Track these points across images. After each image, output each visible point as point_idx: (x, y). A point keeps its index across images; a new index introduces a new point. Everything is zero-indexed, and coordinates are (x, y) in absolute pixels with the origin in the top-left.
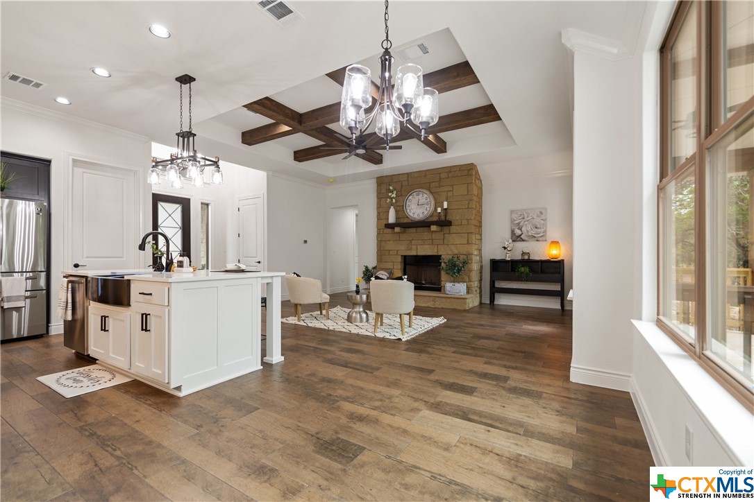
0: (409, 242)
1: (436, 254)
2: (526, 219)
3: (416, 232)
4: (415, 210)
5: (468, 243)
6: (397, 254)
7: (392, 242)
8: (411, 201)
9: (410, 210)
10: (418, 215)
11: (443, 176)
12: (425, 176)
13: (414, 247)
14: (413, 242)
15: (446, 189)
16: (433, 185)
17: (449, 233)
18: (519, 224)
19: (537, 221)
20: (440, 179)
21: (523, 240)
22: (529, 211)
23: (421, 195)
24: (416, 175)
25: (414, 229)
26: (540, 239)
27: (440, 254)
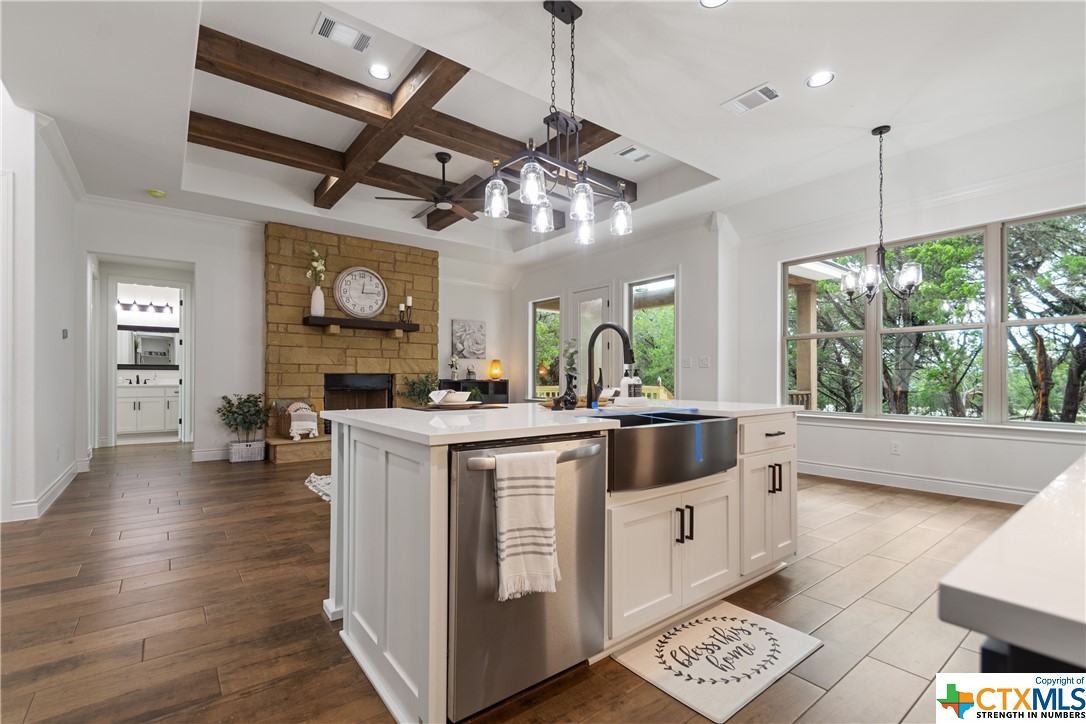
0: (340, 351)
1: (387, 372)
2: (468, 332)
3: (354, 335)
4: (357, 301)
5: (432, 358)
6: (317, 372)
7: (305, 349)
8: (349, 283)
9: (348, 299)
10: (362, 309)
11: (399, 257)
12: (371, 249)
13: (350, 360)
14: (349, 352)
15: (403, 277)
16: (384, 266)
17: (408, 342)
18: (460, 337)
19: (478, 335)
20: (395, 260)
21: (465, 357)
22: (470, 323)
23: (367, 279)
24: (355, 242)
25: (351, 330)
26: (481, 356)
27: (393, 372)
